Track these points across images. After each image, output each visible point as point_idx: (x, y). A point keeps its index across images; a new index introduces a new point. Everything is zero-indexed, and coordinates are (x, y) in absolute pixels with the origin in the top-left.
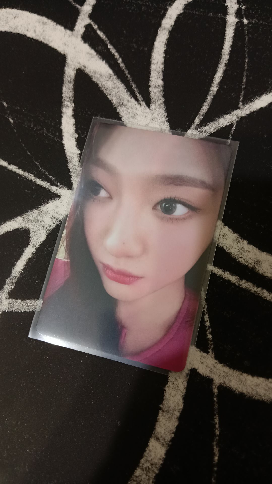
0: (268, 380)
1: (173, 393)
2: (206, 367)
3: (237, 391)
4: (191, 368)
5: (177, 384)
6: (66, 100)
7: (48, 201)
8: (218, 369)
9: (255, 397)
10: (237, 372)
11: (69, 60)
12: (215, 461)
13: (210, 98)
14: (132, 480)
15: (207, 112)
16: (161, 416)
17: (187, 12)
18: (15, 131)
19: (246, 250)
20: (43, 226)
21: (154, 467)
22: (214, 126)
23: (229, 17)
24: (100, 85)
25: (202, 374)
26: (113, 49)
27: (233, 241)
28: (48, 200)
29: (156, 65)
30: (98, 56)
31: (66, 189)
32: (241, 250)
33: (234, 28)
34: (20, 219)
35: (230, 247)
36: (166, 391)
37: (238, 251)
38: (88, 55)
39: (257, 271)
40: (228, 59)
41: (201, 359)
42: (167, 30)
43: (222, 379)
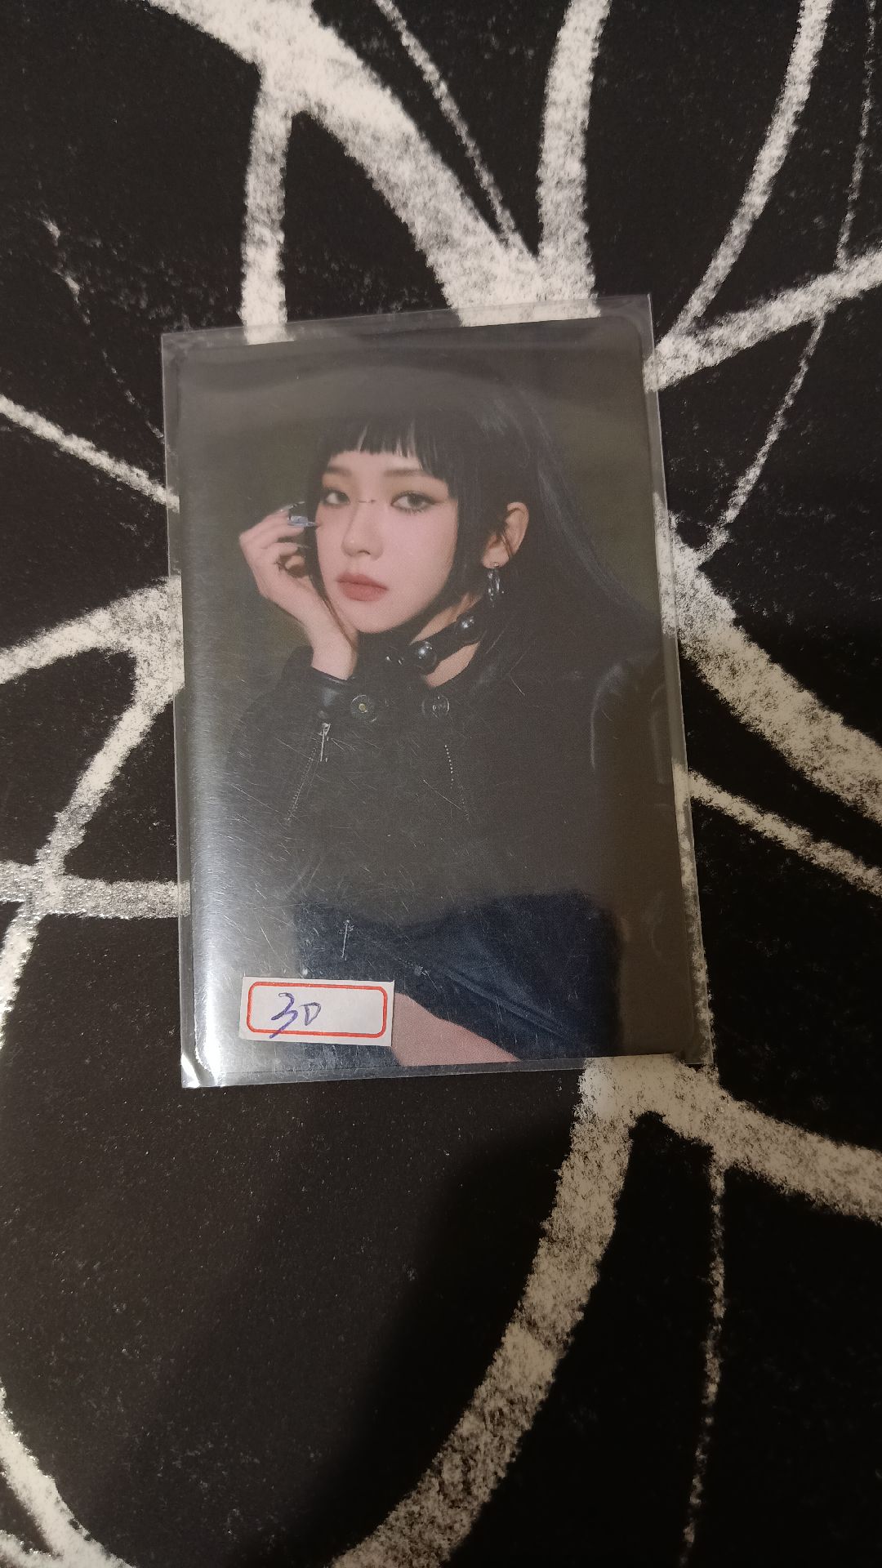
1: (585, 1186)
2: (690, 1111)
3: (785, 1186)
4: (643, 1112)
5: (598, 1159)
6: (258, 221)
8: (730, 1118)
9: (841, 1206)
10: (790, 1127)
11: (269, 84)
12: (707, 1398)
13: (739, 229)
14: (450, 1449)
15: (729, 277)
16: (546, 1256)
18: (87, 321)
19: (835, 744)
21: (517, 1411)
22: (750, 328)
24: (373, 172)
25: (677, 1131)
26: (421, 49)
27: (796, 715)
29: (561, 110)
30: (368, 71)
32: (822, 745)
34: (100, 618)
35: (785, 734)
36: (561, 1178)
37: (809, 747)
38: (333, 67)
39: (867, 815)
40: (807, 100)
41: (675, 1084)
43: (740, 1148)
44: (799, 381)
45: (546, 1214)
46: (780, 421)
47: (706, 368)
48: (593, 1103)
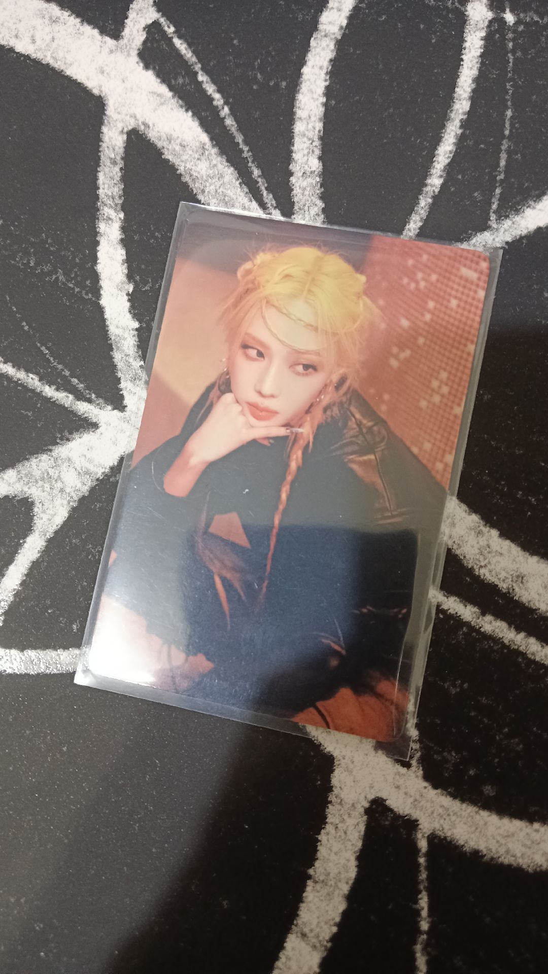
0: (532, 826)
1: (336, 846)
2: (404, 796)
3: (466, 845)
4: (373, 797)
5: (345, 828)
6: (106, 205)
7: (70, 436)
8: (430, 801)
9: (503, 858)
10: (469, 807)
11: (110, 111)
13: (424, 202)
16: (312, 892)
19: (494, 550)
20: (62, 490)
23: (472, 7)
24: (181, 170)
25: (396, 810)
26: (210, 82)
27: (468, 531)
28: (71, 433)
29: (305, 122)
30: (176, 99)
31: (109, 408)
32: (485, 551)
33: (483, 34)
34: (10, 474)
35: (461, 543)
36: (320, 841)
37: (477, 552)
38: (153, 97)
39: (516, 598)
40: (469, 111)
41: (394, 778)
42: (331, 39)
43: (437, 820)
45: (311, 865)
48: (341, 792)
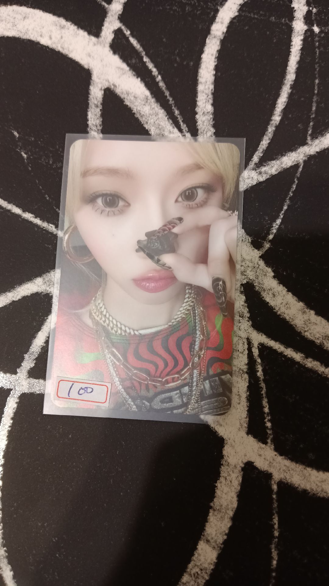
1: (226, 489)
2: (264, 460)
3: (299, 487)
4: (246, 461)
5: (230, 479)
6: (92, 130)
8: (278, 463)
9: (320, 494)
10: (300, 465)
11: (95, 77)
12: (273, 566)
13: (271, 130)
15: (267, 148)
16: (212, 516)
17: (243, 14)
18: (30, 169)
19: (312, 322)
21: (203, 573)
22: (276, 166)
23: (296, 23)
24: (135, 111)
25: (259, 468)
26: (151, 63)
27: (298, 311)
29: (204, 85)
30: (131, 71)
32: (307, 322)
33: (302, 38)
34: (39, 281)
35: (294, 318)
36: (217, 487)
37: (303, 323)
38: (118, 70)
39: (325, 348)
40: (295, 80)
41: (258, 450)
42: (218, 39)
43: (282, 474)
44: (294, 186)
45: (212, 500)
46: (288, 202)
47: (260, 182)
48: (228, 458)
